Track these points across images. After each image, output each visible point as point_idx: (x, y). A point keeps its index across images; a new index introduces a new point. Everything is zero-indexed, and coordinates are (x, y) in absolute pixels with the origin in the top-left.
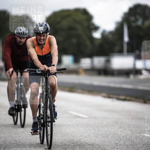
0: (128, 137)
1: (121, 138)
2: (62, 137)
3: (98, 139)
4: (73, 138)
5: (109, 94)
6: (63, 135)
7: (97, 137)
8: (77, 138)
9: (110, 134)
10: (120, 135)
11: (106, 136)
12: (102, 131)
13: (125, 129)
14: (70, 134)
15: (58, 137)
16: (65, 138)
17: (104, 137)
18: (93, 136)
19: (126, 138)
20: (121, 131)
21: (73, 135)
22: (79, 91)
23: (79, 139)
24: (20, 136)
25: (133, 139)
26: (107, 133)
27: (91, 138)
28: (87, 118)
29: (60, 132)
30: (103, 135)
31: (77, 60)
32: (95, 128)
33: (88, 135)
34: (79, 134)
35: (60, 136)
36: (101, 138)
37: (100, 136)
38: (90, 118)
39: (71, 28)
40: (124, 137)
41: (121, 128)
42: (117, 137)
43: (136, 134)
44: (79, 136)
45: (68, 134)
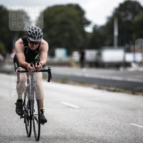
0: (117, 126)
1: (111, 127)
2: (54, 126)
3: (88, 128)
4: (64, 127)
5: (99, 85)
6: (55, 125)
7: (87, 126)
8: (69, 127)
9: (100, 124)
10: (110, 125)
11: (95, 125)
12: (92, 121)
13: (114, 119)
14: (62, 124)
15: (50, 126)
16: (57, 127)
17: (94, 126)
18: (84, 126)
19: (114, 127)
20: (110, 121)
21: (65, 124)
22: (72, 82)
23: (71, 128)
24: (14, 125)
25: (121, 129)
26: (97, 122)
27: (81, 127)
28: (78, 108)
29: (52, 122)
30: (94, 124)
31: (69, 53)
32: (86, 118)
33: (79, 124)
34: (70, 124)
35: (52, 126)
36: (91, 127)
37: (90, 125)
38: (81, 108)
39: (64, 23)
40: (113, 126)
41: (110, 118)
42: (106, 126)
43: (125, 124)
44: (70, 126)
45: (60, 123)
